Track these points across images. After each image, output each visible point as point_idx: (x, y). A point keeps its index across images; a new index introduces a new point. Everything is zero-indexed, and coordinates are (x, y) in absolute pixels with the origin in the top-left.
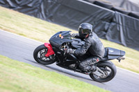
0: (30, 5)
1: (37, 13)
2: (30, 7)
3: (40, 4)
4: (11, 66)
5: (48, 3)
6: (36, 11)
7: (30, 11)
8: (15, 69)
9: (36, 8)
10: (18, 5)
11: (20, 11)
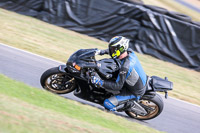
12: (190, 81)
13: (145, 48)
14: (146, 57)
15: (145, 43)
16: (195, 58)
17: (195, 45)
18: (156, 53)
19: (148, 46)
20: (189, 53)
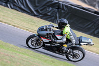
0: (49, 14)
1: (54, 20)
2: (49, 15)
3: (56, 13)
4: (34, 57)
5: (61, 12)
6: (53, 18)
7: (49, 18)
8: (37, 60)
9: (53, 16)
10: (41, 14)
11: (41, 18)
12: (35, 23)
13: (12, 6)
14: (13, 10)
15: (13, 3)
16: (37, 11)
17: (37, 5)
18: (18, 9)
19: (14, 5)
20: (34, 8)
